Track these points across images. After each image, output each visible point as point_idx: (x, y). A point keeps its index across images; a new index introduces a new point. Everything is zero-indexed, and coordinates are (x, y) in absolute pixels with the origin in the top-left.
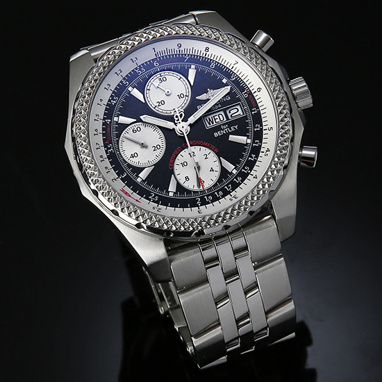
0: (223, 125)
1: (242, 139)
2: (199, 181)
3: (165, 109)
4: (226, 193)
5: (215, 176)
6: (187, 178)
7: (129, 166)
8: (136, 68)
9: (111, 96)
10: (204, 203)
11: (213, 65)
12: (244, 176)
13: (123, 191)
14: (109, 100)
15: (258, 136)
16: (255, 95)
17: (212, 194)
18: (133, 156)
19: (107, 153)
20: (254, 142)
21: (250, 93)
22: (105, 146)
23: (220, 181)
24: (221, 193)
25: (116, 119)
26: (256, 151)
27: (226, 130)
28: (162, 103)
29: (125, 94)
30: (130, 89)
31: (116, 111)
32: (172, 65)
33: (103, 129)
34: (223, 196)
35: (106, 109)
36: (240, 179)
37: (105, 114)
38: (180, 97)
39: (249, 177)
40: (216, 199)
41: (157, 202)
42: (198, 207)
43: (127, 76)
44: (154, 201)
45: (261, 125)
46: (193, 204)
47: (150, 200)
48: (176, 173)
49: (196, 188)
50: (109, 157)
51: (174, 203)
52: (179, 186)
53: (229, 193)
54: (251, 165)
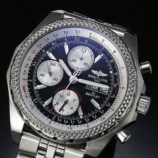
0: (94, 92)
1: (97, 105)
2: (61, 109)
3: (74, 65)
4: (69, 123)
5: (71, 112)
6: (57, 103)
7: (37, 78)
8: (76, 37)
9: (54, 41)
10: (56, 120)
11: (112, 61)
12: (84, 122)
13: (24, 87)
14: (52, 42)
15: (106, 109)
16: (119, 89)
17: (63, 120)
18: (41, 75)
19: (31, 65)
20: (101, 110)
21: (118, 87)
22: (33, 61)
23: (71, 116)
24: (67, 122)
25: (48, 52)
26: (99, 115)
27: (93, 95)
28: (75, 61)
29: (61, 44)
30: (65, 44)
31: (51, 49)
32: (93, 47)
33: (38, 53)
34: (67, 124)
35: (47, 45)
36: (81, 122)
37: (45, 47)
38: (85, 64)
39: (86, 124)
40: (63, 122)
41: (35, 104)
42: (52, 120)
43: (69, 37)
44: (34, 102)
45: (111, 105)
46: (51, 117)
47: (33, 100)
48: (55, 97)
49: (58, 111)
50: (30, 67)
51: (42, 110)
52: (51, 104)
53: (71, 124)
54: (92, 119)
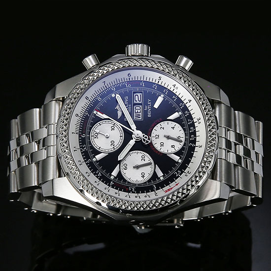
0: (144, 108)
1: (160, 100)
2: (178, 140)
3: (118, 142)
4: (193, 125)
5: (178, 127)
6: (173, 146)
7: (149, 181)
8: (81, 150)
9: (95, 174)
10: (194, 142)
11: (99, 99)
12: (185, 109)
13: (166, 191)
14: (97, 177)
15: (161, 89)
16: (131, 80)
17: (191, 134)
18: (143, 176)
19: (134, 193)
20: (165, 93)
21: (129, 82)
22: (129, 192)
23: (182, 126)
24: (192, 128)
25: (112, 177)
26: (171, 94)
27: (149, 108)
28: (112, 143)
29: (96, 165)
30: (94, 160)
31: (107, 175)
32: (89, 126)
33: (116, 189)
34: (194, 127)
35: (103, 181)
36: (186, 112)
37: (106, 183)
38: (113, 129)
39: (187, 105)
40: (194, 133)
41: (182, 172)
42: (195, 146)
43: (84, 158)
44: (181, 174)
45: (154, 84)
46: (192, 149)
47: (178, 177)
48: (166, 152)
49: (182, 144)
50: (138, 192)
52: (176, 154)
53: (193, 123)
54: (179, 101)
